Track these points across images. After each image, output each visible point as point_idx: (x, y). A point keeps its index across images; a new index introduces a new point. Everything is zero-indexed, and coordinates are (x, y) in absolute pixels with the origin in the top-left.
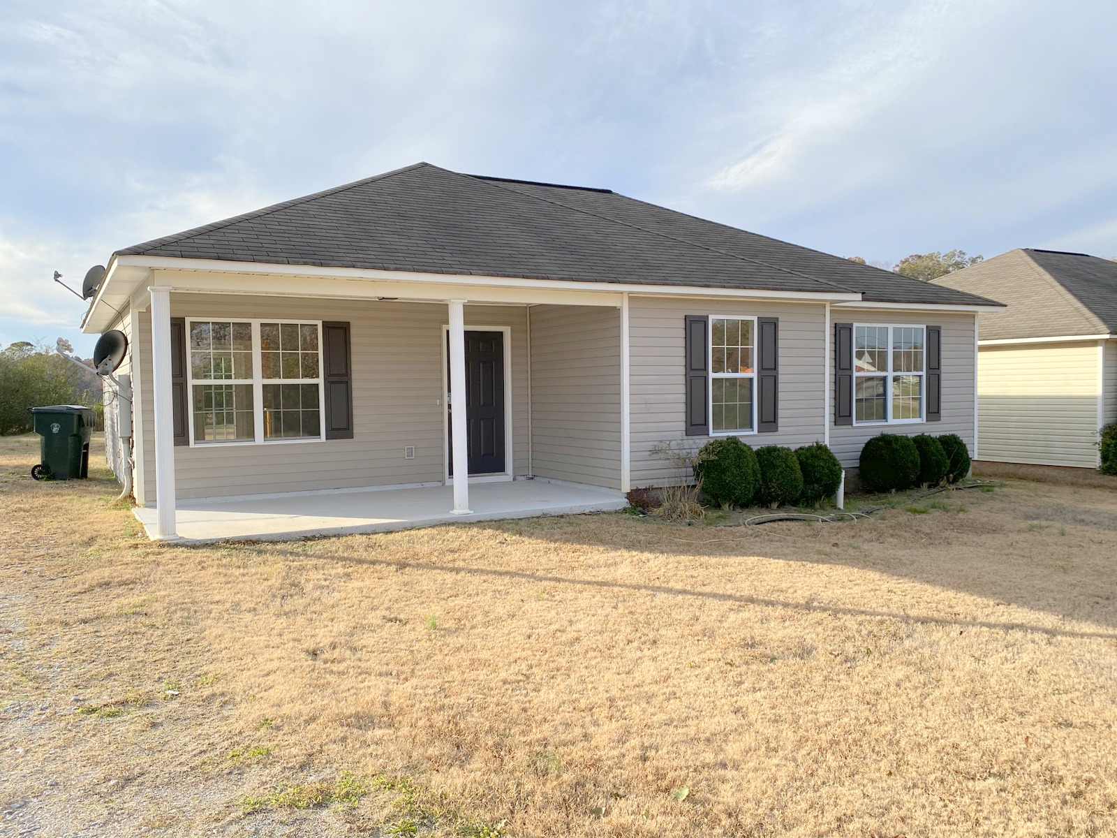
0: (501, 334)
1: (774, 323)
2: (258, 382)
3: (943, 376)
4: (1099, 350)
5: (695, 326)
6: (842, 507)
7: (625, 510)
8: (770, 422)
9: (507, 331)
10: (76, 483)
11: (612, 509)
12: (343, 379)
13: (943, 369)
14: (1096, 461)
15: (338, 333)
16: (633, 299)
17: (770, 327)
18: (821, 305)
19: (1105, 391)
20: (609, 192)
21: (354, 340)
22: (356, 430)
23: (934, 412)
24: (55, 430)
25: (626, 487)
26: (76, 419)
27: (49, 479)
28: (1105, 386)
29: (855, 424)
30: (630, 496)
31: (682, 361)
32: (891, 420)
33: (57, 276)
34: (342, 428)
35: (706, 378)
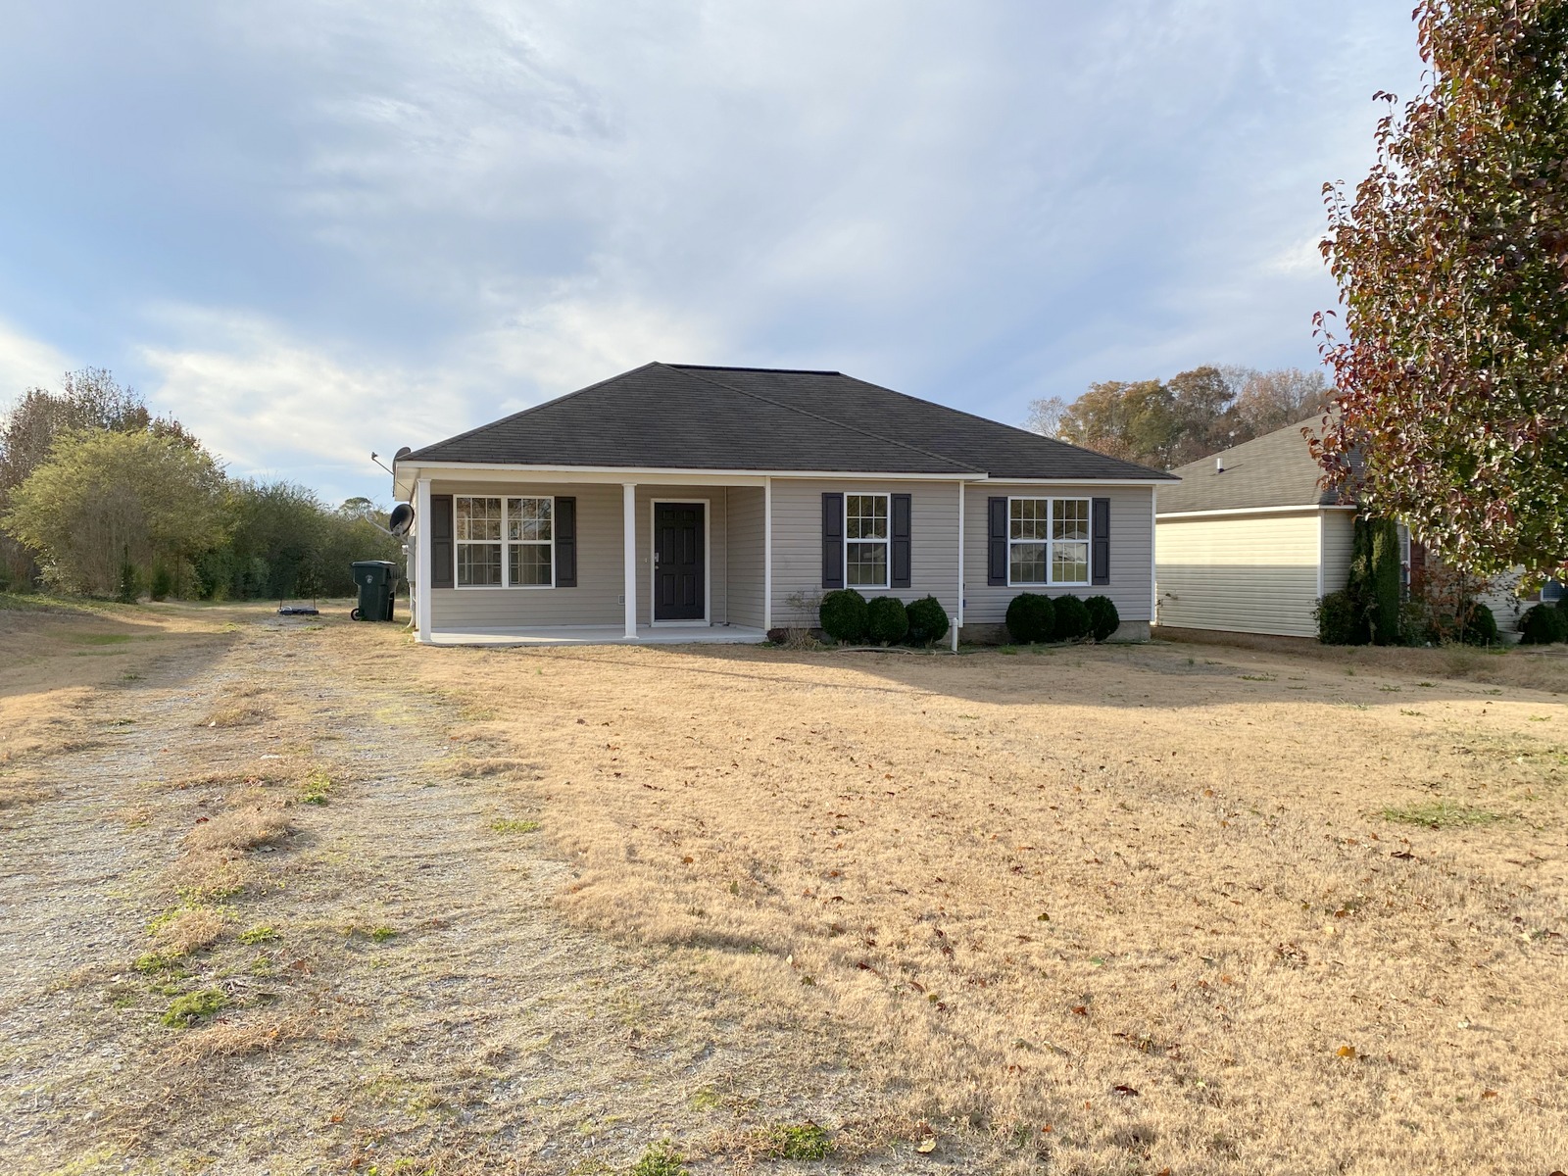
0: (703, 505)
1: (907, 498)
2: (505, 543)
3: (1112, 544)
4: (1317, 521)
5: (831, 502)
6: (955, 649)
7: (764, 644)
8: (902, 578)
9: (707, 502)
10: (384, 624)
11: (753, 642)
12: (569, 541)
13: (1112, 537)
14: (1312, 629)
15: (566, 506)
16: (774, 480)
17: (903, 502)
18: (957, 483)
19: (1324, 560)
20: (837, 374)
21: (579, 510)
22: (579, 580)
23: (1101, 575)
24: (369, 581)
25: (768, 627)
26: (385, 571)
27: (363, 620)
28: (1324, 555)
29: (1009, 585)
30: (770, 633)
31: (820, 529)
32: (1050, 582)
33: (374, 456)
34: (568, 578)
35: (842, 543)
